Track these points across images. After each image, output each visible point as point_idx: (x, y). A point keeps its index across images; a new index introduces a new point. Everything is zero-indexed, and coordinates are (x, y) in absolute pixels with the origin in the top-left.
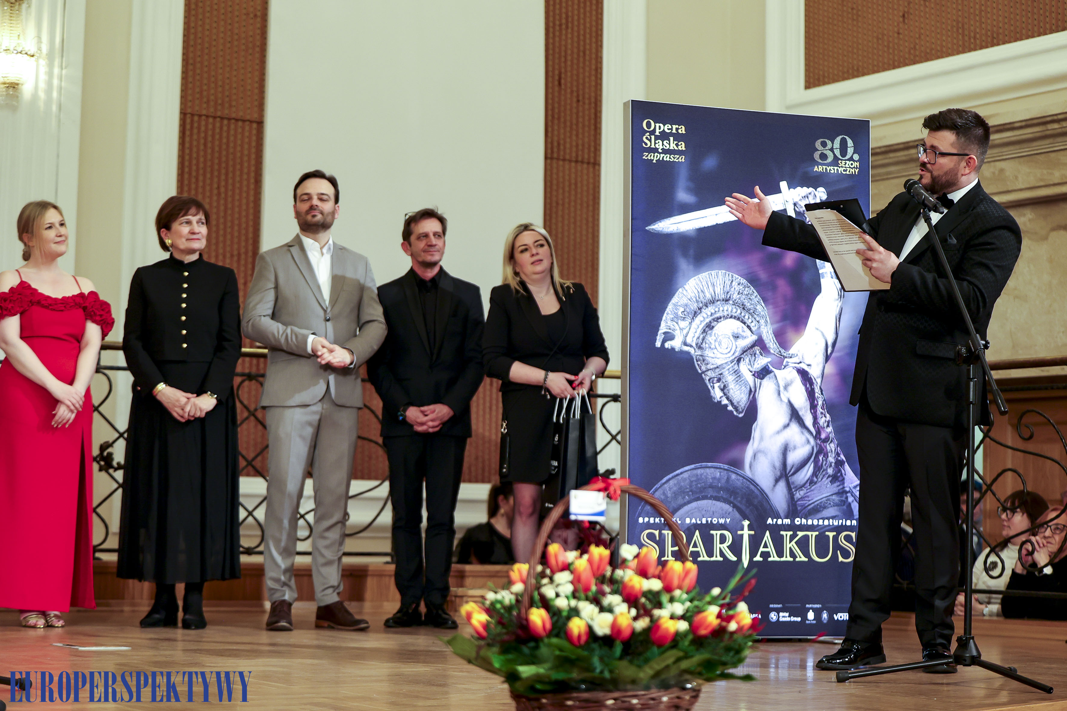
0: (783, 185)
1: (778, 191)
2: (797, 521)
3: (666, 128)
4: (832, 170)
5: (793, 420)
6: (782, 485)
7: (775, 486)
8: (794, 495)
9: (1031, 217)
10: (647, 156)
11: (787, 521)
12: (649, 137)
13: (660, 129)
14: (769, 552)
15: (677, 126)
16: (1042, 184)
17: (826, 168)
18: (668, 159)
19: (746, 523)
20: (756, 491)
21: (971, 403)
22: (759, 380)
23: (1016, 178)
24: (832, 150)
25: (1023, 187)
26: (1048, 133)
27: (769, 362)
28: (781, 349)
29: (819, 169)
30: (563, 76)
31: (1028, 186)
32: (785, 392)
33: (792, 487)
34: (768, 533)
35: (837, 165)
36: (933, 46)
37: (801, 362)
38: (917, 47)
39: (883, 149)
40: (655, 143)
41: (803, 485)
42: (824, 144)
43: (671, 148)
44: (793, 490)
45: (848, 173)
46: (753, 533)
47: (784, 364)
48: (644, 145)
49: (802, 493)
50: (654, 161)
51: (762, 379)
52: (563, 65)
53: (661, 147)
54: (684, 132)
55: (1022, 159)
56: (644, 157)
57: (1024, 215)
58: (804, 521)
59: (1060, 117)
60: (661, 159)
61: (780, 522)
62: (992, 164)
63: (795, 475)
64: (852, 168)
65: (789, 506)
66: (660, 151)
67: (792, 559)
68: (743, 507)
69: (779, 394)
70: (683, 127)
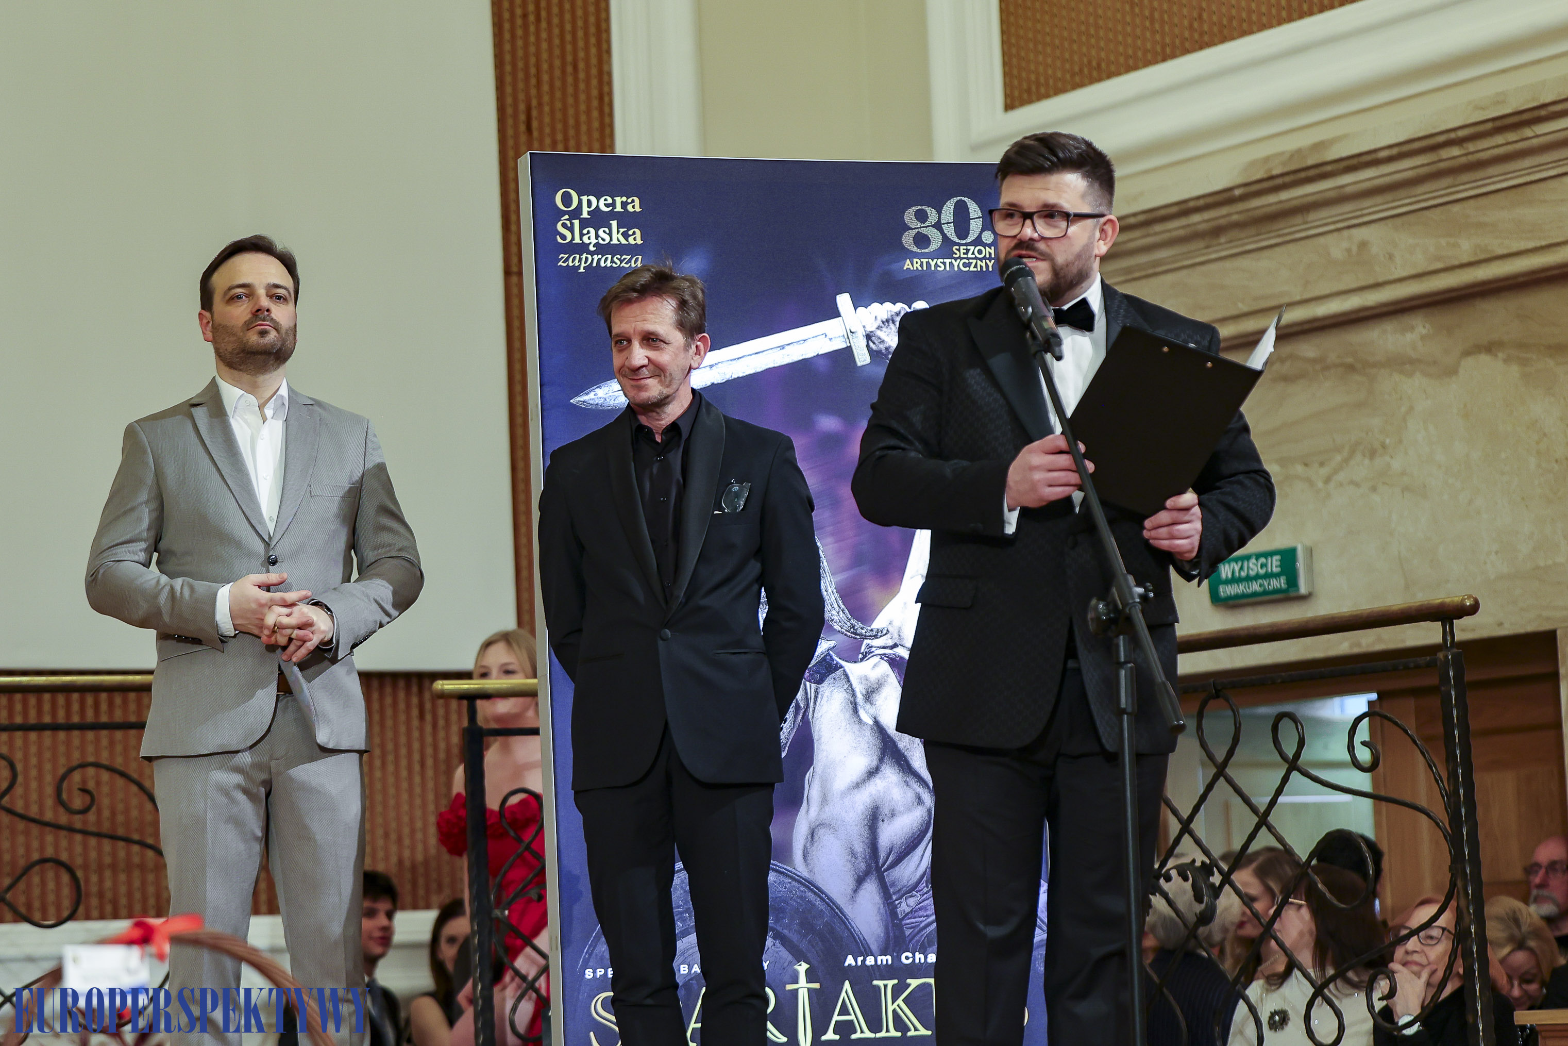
0: (844, 301)
1: (835, 313)
2: (906, 958)
3: (603, 204)
4: (941, 265)
5: (886, 759)
6: (871, 889)
7: (855, 891)
8: (896, 907)
9: (1424, 331)
10: (567, 260)
11: (886, 959)
12: (568, 223)
13: (589, 203)
14: (851, 1022)
15: (624, 199)
16: (1439, 265)
17: (928, 263)
18: (609, 264)
19: (802, 968)
20: (818, 903)
21: (1124, 711)
22: (813, 686)
23: (1391, 257)
24: (938, 226)
25: (1405, 274)
26: (1442, 165)
27: (832, 649)
28: (853, 621)
29: (913, 265)
30: (534, 113)
31: (1413, 272)
32: (868, 706)
33: (891, 891)
34: (847, 985)
35: (950, 255)
36: (1234, 12)
37: (895, 646)
38: (1205, 16)
39: (1141, 218)
40: (582, 235)
41: (914, 887)
42: (922, 217)
43: (615, 241)
44: (894, 897)
45: (972, 269)
46: (816, 986)
47: (862, 650)
48: (560, 240)
49: (912, 901)
50: (582, 270)
51: (820, 682)
52: (533, 92)
53: (594, 241)
54: (638, 209)
55: (1399, 221)
56: (560, 263)
57: (1412, 328)
58: (919, 957)
59: (1461, 133)
60: (594, 264)
61: (870, 961)
62: (1346, 233)
63: (897, 868)
64: (981, 260)
65: (886, 928)
66: (592, 248)
67: (899, 1034)
68: (794, 937)
69: (855, 710)
70: (637, 200)
